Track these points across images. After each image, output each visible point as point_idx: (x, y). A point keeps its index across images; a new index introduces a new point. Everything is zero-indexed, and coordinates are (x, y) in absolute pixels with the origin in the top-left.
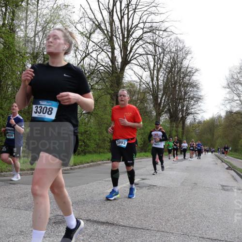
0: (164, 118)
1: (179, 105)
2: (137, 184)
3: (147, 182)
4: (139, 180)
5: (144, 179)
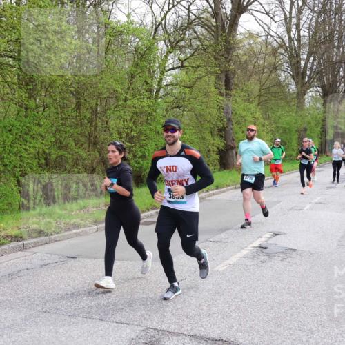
0: (313, 93)
1: (339, 71)
2: (265, 248)
3: (282, 242)
4: (269, 236)
5: (276, 235)
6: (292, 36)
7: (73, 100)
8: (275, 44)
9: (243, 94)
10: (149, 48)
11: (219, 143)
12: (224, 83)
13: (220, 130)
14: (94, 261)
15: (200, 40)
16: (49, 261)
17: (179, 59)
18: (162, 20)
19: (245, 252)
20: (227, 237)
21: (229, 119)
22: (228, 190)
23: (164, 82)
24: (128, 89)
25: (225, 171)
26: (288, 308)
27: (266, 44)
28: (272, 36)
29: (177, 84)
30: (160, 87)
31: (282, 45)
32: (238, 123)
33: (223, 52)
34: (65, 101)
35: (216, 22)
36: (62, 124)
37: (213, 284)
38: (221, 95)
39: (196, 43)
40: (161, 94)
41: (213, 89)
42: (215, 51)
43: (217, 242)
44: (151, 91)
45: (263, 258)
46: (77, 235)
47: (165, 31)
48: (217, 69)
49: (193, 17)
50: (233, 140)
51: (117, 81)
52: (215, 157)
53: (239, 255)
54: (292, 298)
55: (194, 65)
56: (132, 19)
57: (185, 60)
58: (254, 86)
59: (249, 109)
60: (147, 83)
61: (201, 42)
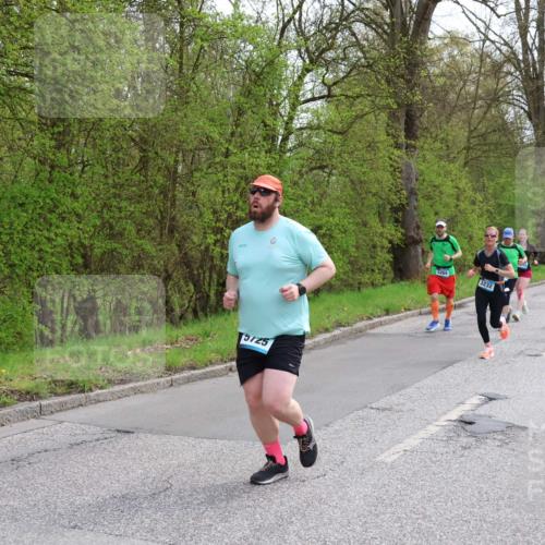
2: (470, 423)
3: (501, 412)
4: (478, 402)
5: (491, 399)
6: (530, 41)
7: (136, 153)
8: (497, 56)
9: (438, 145)
10: (271, 63)
11: (393, 232)
12: (403, 126)
13: (395, 210)
14: (165, 439)
15: (361, 48)
16: (85, 438)
17: (323, 82)
18: (294, 13)
19: (432, 429)
20: (402, 401)
21: (412, 189)
22: (406, 317)
23: (297, 124)
24: (233, 134)
25: (403, 283)
26: (508, 532)
27: (481, 56)
28: (493, 42)
29: (319, 127)
30: (289, 132)
31: (511, 58)
32: (428, 197)
33: (402, 71)
34: (120, 155)
35: (392, 16)
36: (115, 196)
37: (374, 486)
38: (398, 146)
39: (355, 54)
40: (290, 145)
41: (383, 137)
42: (388, 68)
43: (384, 410)
44: (274, 138)
45: (465, 440)
46: (136, 391)
47: (300, 32)
48: (390, 101)
49: (351, 7)
50: (418, 227)
51: (212, 120)
52: (385, 257)
53: (422, 434)
54: (516, 516)
55: (350, 93)
56: (241, 9)
57: (335, 84)
58: (457, 131)
59: (448, 173)
60: (265, 126)
61: (363, 52)
